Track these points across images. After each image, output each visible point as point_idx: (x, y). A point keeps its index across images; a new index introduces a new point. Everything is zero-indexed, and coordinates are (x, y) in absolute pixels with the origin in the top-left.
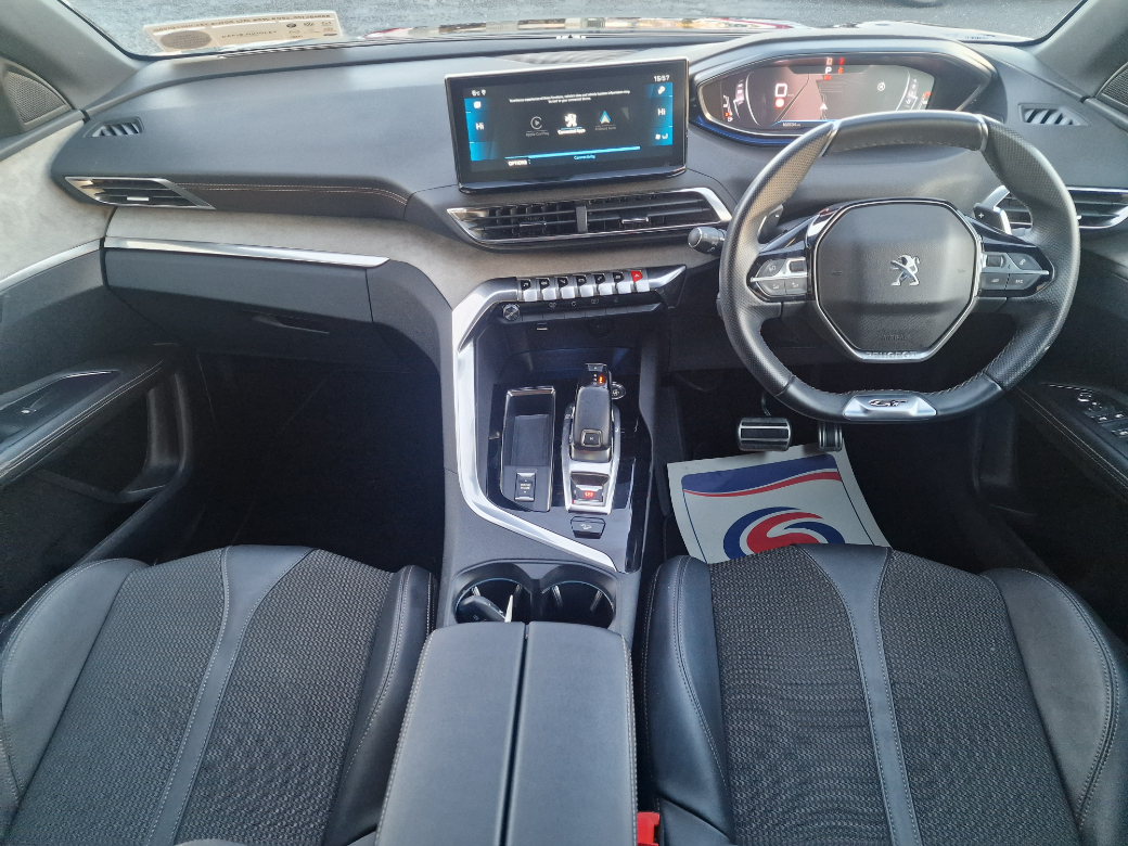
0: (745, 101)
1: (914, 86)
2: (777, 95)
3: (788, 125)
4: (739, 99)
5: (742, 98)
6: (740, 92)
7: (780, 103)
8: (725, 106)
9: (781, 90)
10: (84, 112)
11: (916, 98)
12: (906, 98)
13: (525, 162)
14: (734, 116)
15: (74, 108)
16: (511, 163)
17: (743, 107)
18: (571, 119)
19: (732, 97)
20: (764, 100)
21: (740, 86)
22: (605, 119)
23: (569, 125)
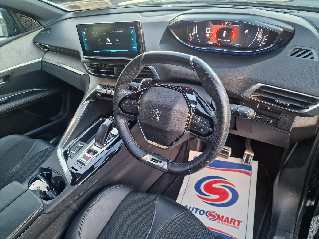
0: (196, 34)
1: (261, 32)
2: (207, 32)
3: (211, 44)
4: (194, 33)
5: (195, 33)
6: (194, 30)
7: (208, 35)
8: (189, 35)
9: (208, 31)
10: (44, 26)
11: (262, 38)
12: (257, 37)
13: (98, 51)
14: (192, 39)
15: (42, 25)
16: (95, 51)
17: (195, 35)
18: (108, 39)
19: (192, 32)
20: (202, 34)
21: (194, 28)
22: (117, 40)
23: (108, 41)
